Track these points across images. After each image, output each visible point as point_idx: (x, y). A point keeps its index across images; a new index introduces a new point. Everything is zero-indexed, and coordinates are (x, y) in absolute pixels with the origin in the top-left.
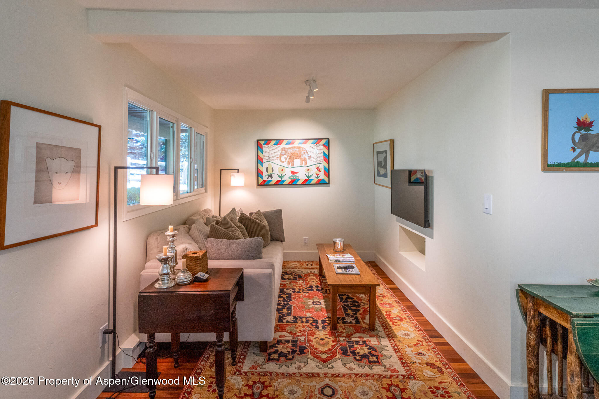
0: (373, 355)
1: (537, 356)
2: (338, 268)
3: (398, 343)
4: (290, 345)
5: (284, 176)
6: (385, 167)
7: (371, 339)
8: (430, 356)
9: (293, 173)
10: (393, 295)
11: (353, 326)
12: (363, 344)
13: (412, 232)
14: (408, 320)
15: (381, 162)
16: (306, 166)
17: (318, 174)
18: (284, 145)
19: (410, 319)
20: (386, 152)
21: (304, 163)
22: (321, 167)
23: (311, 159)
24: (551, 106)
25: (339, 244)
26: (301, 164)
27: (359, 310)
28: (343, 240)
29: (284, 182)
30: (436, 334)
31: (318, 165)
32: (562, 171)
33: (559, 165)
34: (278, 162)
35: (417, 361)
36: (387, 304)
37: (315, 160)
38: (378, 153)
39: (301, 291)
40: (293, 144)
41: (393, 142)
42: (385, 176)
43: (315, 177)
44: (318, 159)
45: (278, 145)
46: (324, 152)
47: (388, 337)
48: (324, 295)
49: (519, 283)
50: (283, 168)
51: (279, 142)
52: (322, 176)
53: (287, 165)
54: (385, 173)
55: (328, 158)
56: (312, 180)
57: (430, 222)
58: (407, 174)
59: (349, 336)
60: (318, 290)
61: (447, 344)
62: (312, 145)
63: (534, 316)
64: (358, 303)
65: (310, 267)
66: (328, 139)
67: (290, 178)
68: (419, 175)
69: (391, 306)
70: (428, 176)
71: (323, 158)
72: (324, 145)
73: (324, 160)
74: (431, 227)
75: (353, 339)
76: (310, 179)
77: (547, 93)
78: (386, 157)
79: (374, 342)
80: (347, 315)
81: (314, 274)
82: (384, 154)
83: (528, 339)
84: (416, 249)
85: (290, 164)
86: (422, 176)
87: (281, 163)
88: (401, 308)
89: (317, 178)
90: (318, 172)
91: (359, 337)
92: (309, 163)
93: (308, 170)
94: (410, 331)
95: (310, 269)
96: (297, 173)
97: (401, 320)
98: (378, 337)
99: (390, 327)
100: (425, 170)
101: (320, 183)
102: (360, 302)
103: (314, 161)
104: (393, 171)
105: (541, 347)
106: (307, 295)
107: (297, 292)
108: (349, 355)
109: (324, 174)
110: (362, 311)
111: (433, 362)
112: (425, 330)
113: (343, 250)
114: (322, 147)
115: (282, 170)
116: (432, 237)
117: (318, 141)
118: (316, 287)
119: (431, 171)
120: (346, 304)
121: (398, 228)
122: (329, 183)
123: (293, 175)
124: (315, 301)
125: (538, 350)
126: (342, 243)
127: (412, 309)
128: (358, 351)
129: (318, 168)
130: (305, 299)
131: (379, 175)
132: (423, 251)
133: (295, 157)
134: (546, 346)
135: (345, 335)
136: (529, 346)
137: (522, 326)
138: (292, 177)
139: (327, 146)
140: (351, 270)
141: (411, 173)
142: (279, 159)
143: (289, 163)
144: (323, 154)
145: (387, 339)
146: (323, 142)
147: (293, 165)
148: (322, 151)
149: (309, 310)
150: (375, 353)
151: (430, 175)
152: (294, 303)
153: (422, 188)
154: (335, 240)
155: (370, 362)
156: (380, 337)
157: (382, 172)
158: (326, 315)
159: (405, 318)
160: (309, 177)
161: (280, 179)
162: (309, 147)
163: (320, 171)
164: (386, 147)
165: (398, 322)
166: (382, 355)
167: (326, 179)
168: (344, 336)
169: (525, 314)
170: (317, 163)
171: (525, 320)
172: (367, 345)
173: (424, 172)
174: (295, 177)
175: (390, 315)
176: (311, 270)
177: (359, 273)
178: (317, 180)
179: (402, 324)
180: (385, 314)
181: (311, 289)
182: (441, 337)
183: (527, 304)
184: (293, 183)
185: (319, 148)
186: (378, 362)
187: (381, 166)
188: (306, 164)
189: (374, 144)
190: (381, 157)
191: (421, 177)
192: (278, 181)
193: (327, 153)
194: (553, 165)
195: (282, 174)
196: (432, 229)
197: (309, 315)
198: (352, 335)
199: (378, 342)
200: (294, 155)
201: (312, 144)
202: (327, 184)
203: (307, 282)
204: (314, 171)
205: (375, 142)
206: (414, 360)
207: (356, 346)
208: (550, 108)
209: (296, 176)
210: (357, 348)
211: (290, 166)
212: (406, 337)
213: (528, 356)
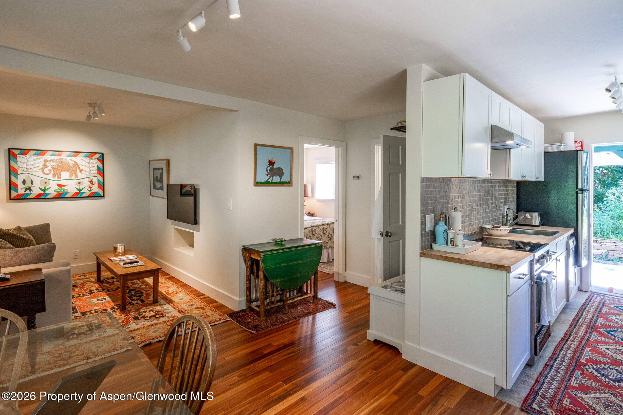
0: (158, 314)
1: (250, 280)
2: (124, 264)
3: (175, 304)
4: (85, 327)
5: (48, 189)
6: (161, 181)
7: (155, 308)
8: (197, 304)
9: (59, 185)
10: (169, 281)
11: (139, 305)
12: (150, 312)
13: (184, 231)
14: (182, 292)
15: (157, 177)
16: (77, 179)
17: (91, 187)
18: (48, 156)
19: (183, 291)
20: (162, 169)
21: (74, 176)
22: (95, 180)
23: (83, 172)
24: (258, 153)
25: (120, 248)
26: (70, 177)
27: (143, 295)
28: (124, 244)
29: (48, 195)
30: (201, 294)
31: (92, 178)
32: (262, 186)
33: (261, 183)
34: (40, 174)
35: (189, 309)
36: (165, 287)
37: (88, 174)
38: (154, 169)
39: (81, 295)
40: (60, 156)
41: (168, 162)
42: (161, 188)
43: (88, 190)
44: (92, 172)
45: (40, 156)
46: (98, 166)
47: (168, 303)
48: (107, 293)
49: (243, 245)
50: (46, 181)
51: (42, 152)
52: (95, 188)
53: (52, 177)
54: (161, 186)
55: (102, 172)
56: (84, 193)
57: (197, 221)
58: (179, 187)
59: (138, 310)
60: (99, 291)
61: (208, 297)
62: (84, 159)
63: (249, 259)
64: (140, 291)
65: (84, 278)
66: (103, 153)
67: (55, 191)
68: (188, 188)
69: (168, 287)
70: (197, 189)
71: (96, 171)
72: (98, 159)
73: (98, 173)
74: (198, 224)
75: (141, 311)
76: (81, 192)
77: (256, 145)
78: (162, 173)
79: (158, 308)
80: (134, 300)
81: (90, 282)
82: (161, 171)
83: (247, 273)
84: (186, 244)
85: (56, 176)
86: (192, 189)
87: (43, 174)
88: (177, 287)
89: (90, 191)
90: (91, 185)
91: (146, 309)
92: (80, 175)
93: (79, 183)
94: (183, 297)
95: (84, 279)
96: (65, 186)
97: (177, 293)
98: (160, 305)
99: (169, 298)
100: (194, 185)
101: (93, 196)
102: (142, 290)
103: (86, 175)
104: (169, 185)
105: (252, 276)
106: (88, 297)
107: (77, 297)
108: (140, 319)
109: (98, 187)
110: (145, 295)
111: (199, 306)
112: (194, 294)
113: (124, 253)
114: (96, 161)
115: (46, 183)
116: (198, 231)
117: (91, 154)
118: (96, 290)
119: (198, 185)
120: (130, 294)
121: (173, 229)
122: (104, 196)
123: (60, 188)
124: (98, 299)
125: (251, 277)
126: (123, 247)
127: (185, 286)
128: (147, 315)
129: (91, 182)
130: (88, 300)
131: (155, 187)
132: (192, 245)
133: (63, 169)
134: (254, 275)
135: (134, 310)
136: (247, 276)
137: (244, 267)
138: (59, 190)
139: (102, 159)
140: (136, 263)
141: (182, 186)
142: (41, 171)
143: (54, 175)
144: (96, 168)
145: (168, 305)
146: (97, 156)
147: (59, 177)
148: (96, 165)
149: (95, 305)
150: (160, 313)
151: (197, 188)
152: (77, 305)
153: (192, 199)
154: (116, 245)
155: (157, 318)
156: (162, 305)
157: (158, 185)
158: (114, 304)
159: (179, 291)
160: (80, 190)
161: (43, 192)
162: (80, 160)
163: (93, 184)
164: (163, 165)
165: (175, 294)
166: (165, 313)
167: (101, 193)
168: (133, 312)
169: (245, 260)
170: (89, 176)
171: (245, 263)
172: (153, 311)
173: (193, 186)
174: (62, 190)
175: (168, 292)
176: (86, 280)
177: (144, 264)
178: (90, 192)
179: (177, 295)
180: (164, 292)
181: (92, 292)
182: (205, 295)
183: (246, 255)
184: (60, 197)
185: (92, 161)
186: (163, 316)
187: (157, 180)
188: (76, 176)
189: (150, 161)
190: (158, 173)
191: (190, 190)
192: (40, 195)
193: (101, 167)
194: (259, 183)
195: (45, 188)
196: (199, 225)
197: (96, 308)
198: (140, 309)
199: (161, 307)
200: (61, 167)
201: (84, 157)
202: (102, 196)
203: (85, 288)
204: (86, 184)
205: (150, 159)
206: (187, 309)
207: (144, 314)
208: (257, 153)
209: (64, 189)
210: (146, 314)
211: (56, 178)
212: (182, 300)
213: (246, 282)
